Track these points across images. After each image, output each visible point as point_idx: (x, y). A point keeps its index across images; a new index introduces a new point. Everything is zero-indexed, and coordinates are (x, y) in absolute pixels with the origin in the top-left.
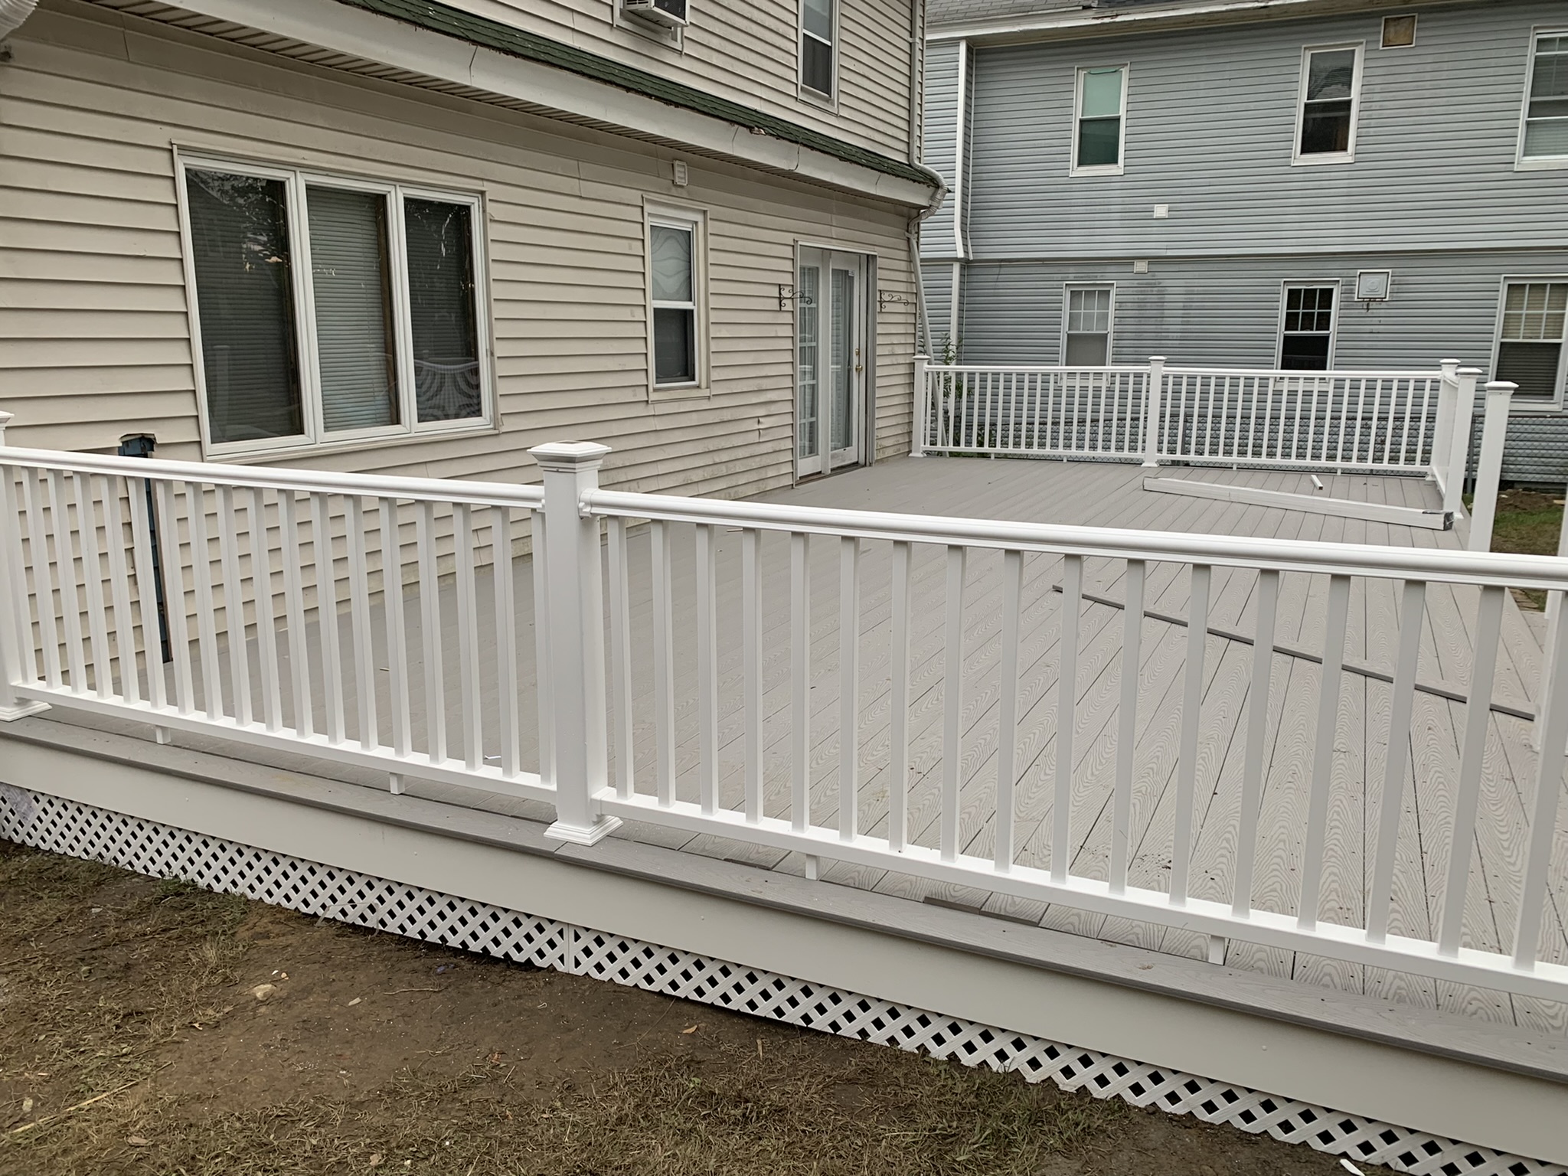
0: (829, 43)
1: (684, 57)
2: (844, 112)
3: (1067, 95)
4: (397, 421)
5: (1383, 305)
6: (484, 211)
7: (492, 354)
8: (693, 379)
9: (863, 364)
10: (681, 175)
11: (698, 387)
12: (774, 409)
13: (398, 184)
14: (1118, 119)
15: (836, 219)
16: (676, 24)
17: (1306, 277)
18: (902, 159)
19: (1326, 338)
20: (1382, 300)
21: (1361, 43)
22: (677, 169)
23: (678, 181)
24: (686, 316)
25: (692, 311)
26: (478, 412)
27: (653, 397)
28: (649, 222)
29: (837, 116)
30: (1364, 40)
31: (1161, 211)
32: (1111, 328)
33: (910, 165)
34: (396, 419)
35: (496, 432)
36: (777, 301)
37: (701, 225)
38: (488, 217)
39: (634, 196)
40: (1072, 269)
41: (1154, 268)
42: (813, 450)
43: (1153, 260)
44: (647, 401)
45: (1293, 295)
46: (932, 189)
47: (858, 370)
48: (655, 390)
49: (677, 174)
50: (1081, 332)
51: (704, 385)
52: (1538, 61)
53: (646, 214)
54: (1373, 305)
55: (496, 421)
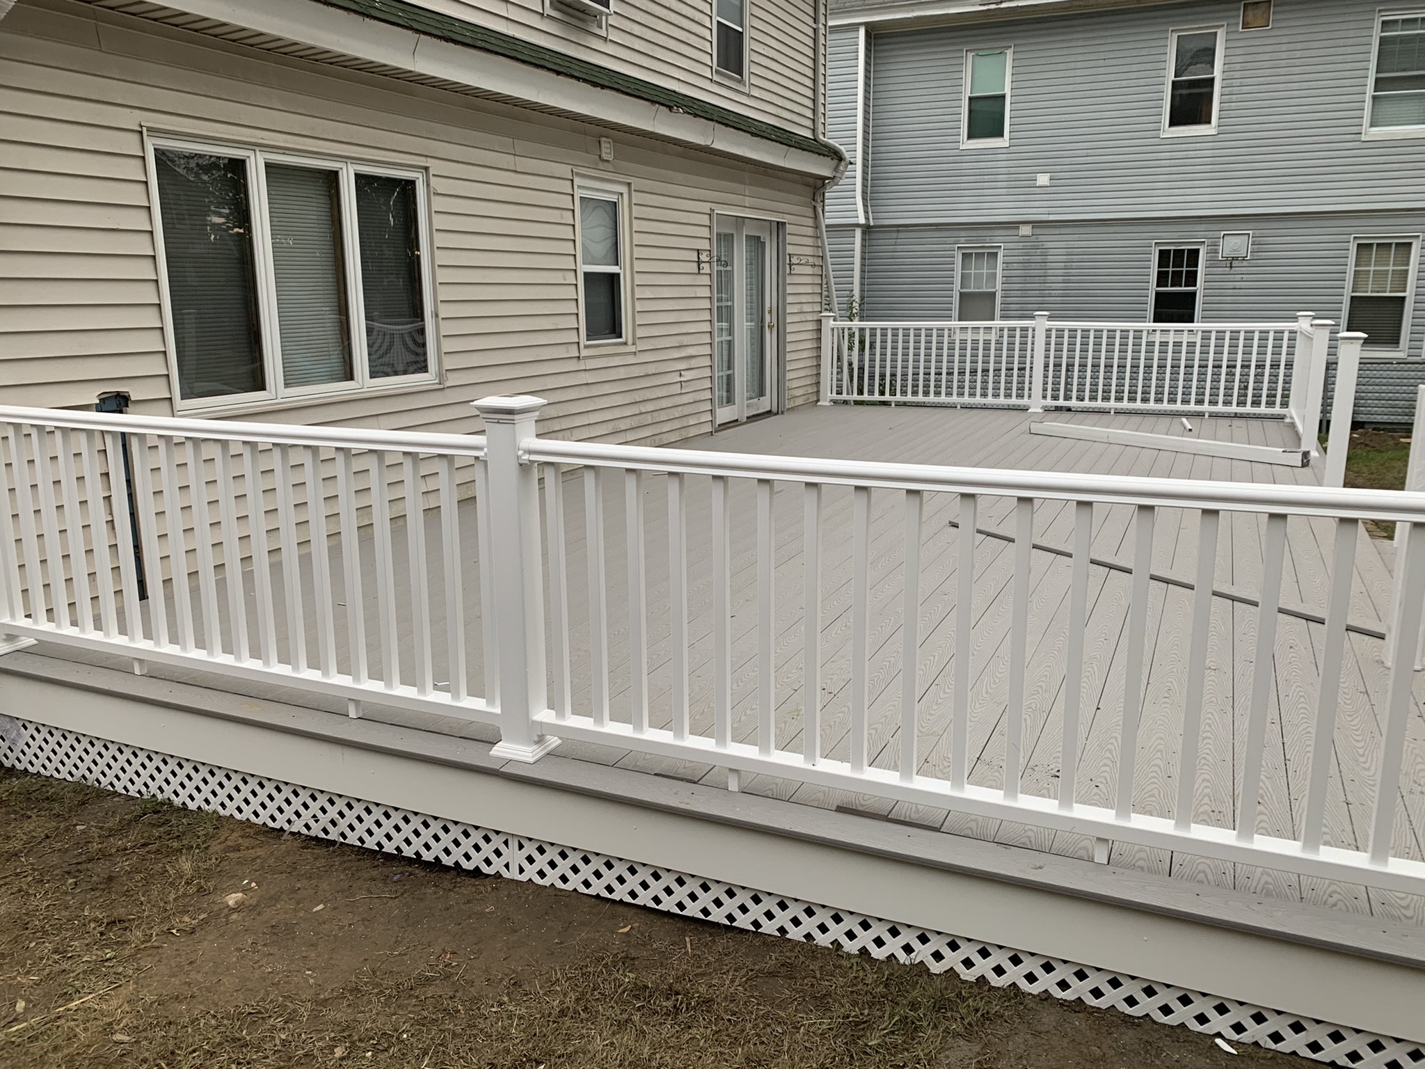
0: (740, 30)
1: (609, 43)
2: (755, 92)
3: (957, 75)
4: (352, 378)
5: (1245, 263)
6: (428, 185)
7: (437, 316)
8: (620, 336)
9: (775, 321)
10: (607, 151)
11: (625, 344)
12: (694, 363)
13: (349, 161)
14: (1003, 97)
15: (748, 190)
16: (601, 13)
17: (1175, 239)
18: (809, 134)
19: (1194, 294)
20: (1244, 259)
21: (1223, 26)
22: (603, 145)
23: (604, 156)
24: (613, 279)
25: (618, 275)
26: (424, 369)
27: (584, 353)
28: (578, 193)
29: (748, 95)
30: (1225, 23)
31: (1043, 179)
32: (999, 286)
33: (815, 140)
34: (349, 376)
35: (441, 386)
36: (695, 265)
37: (626, 196)
38: (432, 189)
39: (565, 170)
40: (963, 233)
41: (1038, 231)
42: (730, 400)
43: (1036, 224)
44: (579, 357)
45: (1164, 255)
46: (835, 161)
47: (771, 327)
48: (586, 347)
49: (604, 150)
50: (972, 290)
51: (630, 342)
52: (1383, 41)
53: (575, 187)
54: (1235, 263)
55: (441, 376)
